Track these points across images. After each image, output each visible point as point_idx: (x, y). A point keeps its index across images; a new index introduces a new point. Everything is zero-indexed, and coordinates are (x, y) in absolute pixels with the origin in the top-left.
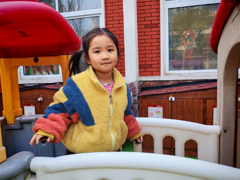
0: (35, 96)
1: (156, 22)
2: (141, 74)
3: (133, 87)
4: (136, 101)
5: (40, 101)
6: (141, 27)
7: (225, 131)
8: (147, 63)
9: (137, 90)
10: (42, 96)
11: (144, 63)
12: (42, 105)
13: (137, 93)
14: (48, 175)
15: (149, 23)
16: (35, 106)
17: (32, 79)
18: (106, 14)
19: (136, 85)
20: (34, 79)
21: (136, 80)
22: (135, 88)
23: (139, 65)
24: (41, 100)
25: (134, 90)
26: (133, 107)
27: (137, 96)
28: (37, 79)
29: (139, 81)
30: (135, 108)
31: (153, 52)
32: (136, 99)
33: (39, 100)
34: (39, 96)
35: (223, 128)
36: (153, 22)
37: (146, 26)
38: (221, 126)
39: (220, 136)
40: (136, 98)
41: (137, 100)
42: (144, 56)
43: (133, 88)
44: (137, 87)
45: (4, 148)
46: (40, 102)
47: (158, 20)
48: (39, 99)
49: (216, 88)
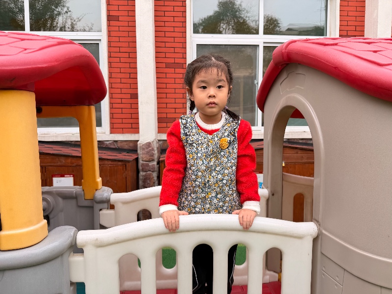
1: (181, 61)
2: (160, 130)
3: (151, 148)
4: (154, 168)
6: (160, 65)
7: (273, 195)
8: (169, 116)
9: (156, 152)
11: (164, 115)
13: (156, 156)
14: (99, 249)
15: (172, 61)
18: (109, 42)
19: (155, 146)
21: (155, 139)
22: (153, 150)
23: (159, 119)
25: (153, 153)
26: (150, 176)
27: (156, 160)
29: (159, 140)
30: (153, 177)
31: (177, 101)
32: (154, 165)
35: (271, 192)
36: (177, 61)
37: (168, 66)
38: (269, 190)
39: (268, 200)
40: (155, 163)
41: (156, 166)
42: (164, 105)
43: (150, 150)
44: (155, 149)
45: (45, 221)
47: (183, 58)
49: (262, 149)
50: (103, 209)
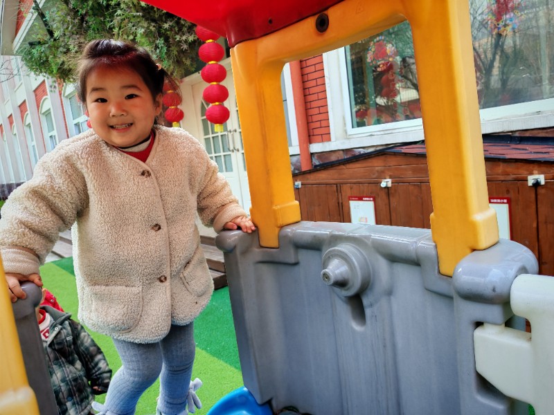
0: (375, 176)
5: (387, 188)
10: (391, 174)
12: (391, 198)
16: (374, 200)
17: (372, 135)
20: (375, 134)
24: (390, 185)
28: (382, 133)
33: (383, 185)
34: (382, 175)
46: (386, 190)
48: (383, 183)
50: (489, 323)
